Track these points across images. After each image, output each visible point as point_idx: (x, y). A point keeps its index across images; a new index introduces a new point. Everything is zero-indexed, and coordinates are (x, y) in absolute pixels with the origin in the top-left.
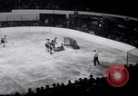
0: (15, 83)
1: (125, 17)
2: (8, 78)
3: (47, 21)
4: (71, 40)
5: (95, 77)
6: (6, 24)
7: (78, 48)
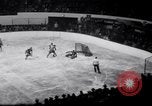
0: (21, 93)
1: (142, 21)
5: (109, 87)
6: (11, 28)
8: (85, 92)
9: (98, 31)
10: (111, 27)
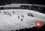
2: (10, 26)
3: (23, 8)
4: (31, 14)
7: (33, 16)
8: (31, 27)
9: (35, 9)
10: (39, 8)
